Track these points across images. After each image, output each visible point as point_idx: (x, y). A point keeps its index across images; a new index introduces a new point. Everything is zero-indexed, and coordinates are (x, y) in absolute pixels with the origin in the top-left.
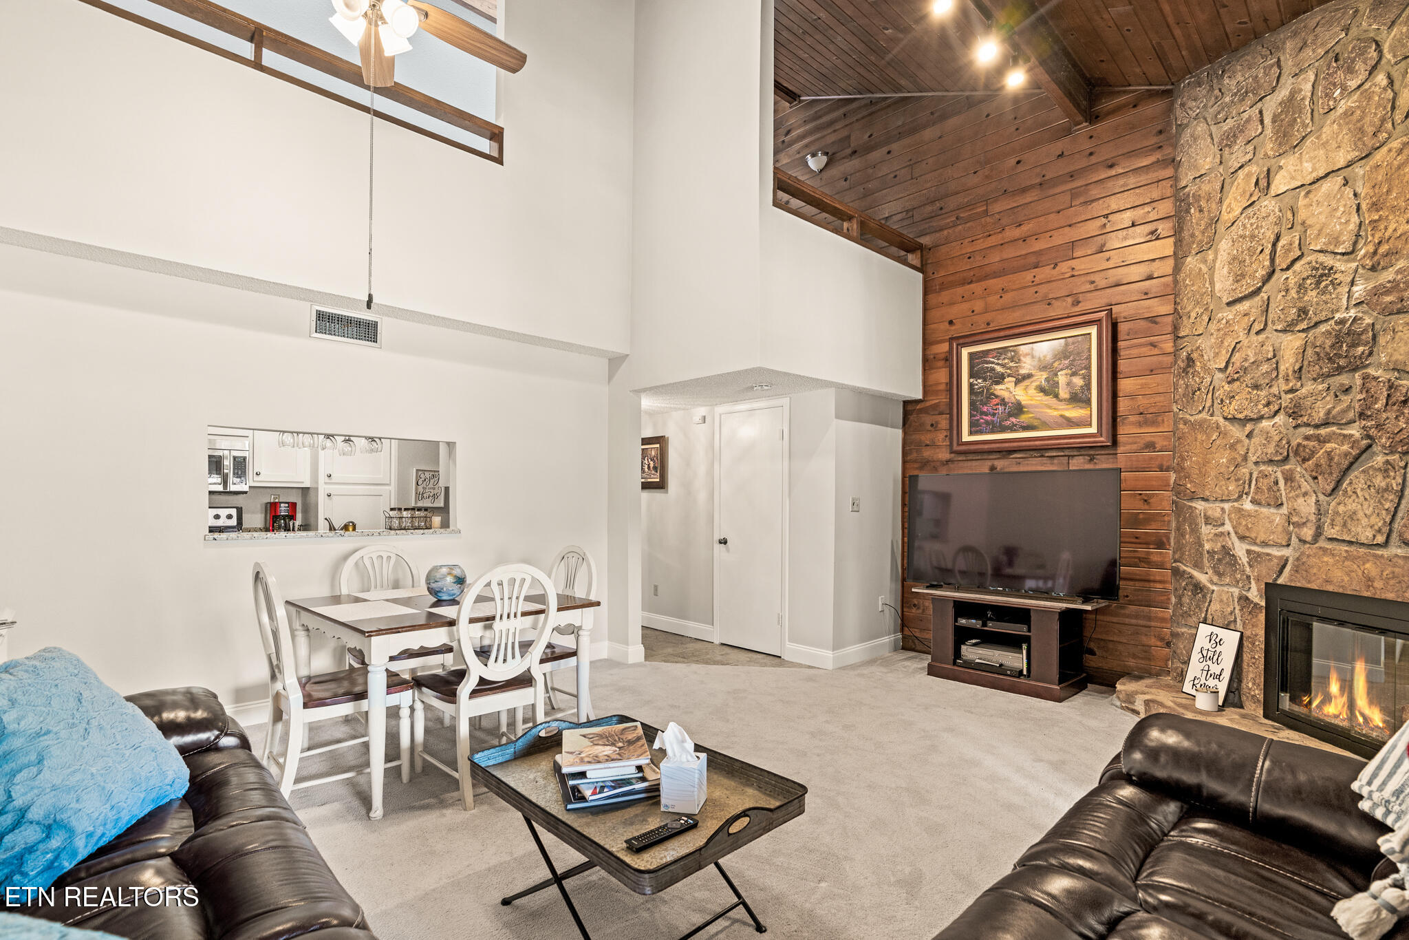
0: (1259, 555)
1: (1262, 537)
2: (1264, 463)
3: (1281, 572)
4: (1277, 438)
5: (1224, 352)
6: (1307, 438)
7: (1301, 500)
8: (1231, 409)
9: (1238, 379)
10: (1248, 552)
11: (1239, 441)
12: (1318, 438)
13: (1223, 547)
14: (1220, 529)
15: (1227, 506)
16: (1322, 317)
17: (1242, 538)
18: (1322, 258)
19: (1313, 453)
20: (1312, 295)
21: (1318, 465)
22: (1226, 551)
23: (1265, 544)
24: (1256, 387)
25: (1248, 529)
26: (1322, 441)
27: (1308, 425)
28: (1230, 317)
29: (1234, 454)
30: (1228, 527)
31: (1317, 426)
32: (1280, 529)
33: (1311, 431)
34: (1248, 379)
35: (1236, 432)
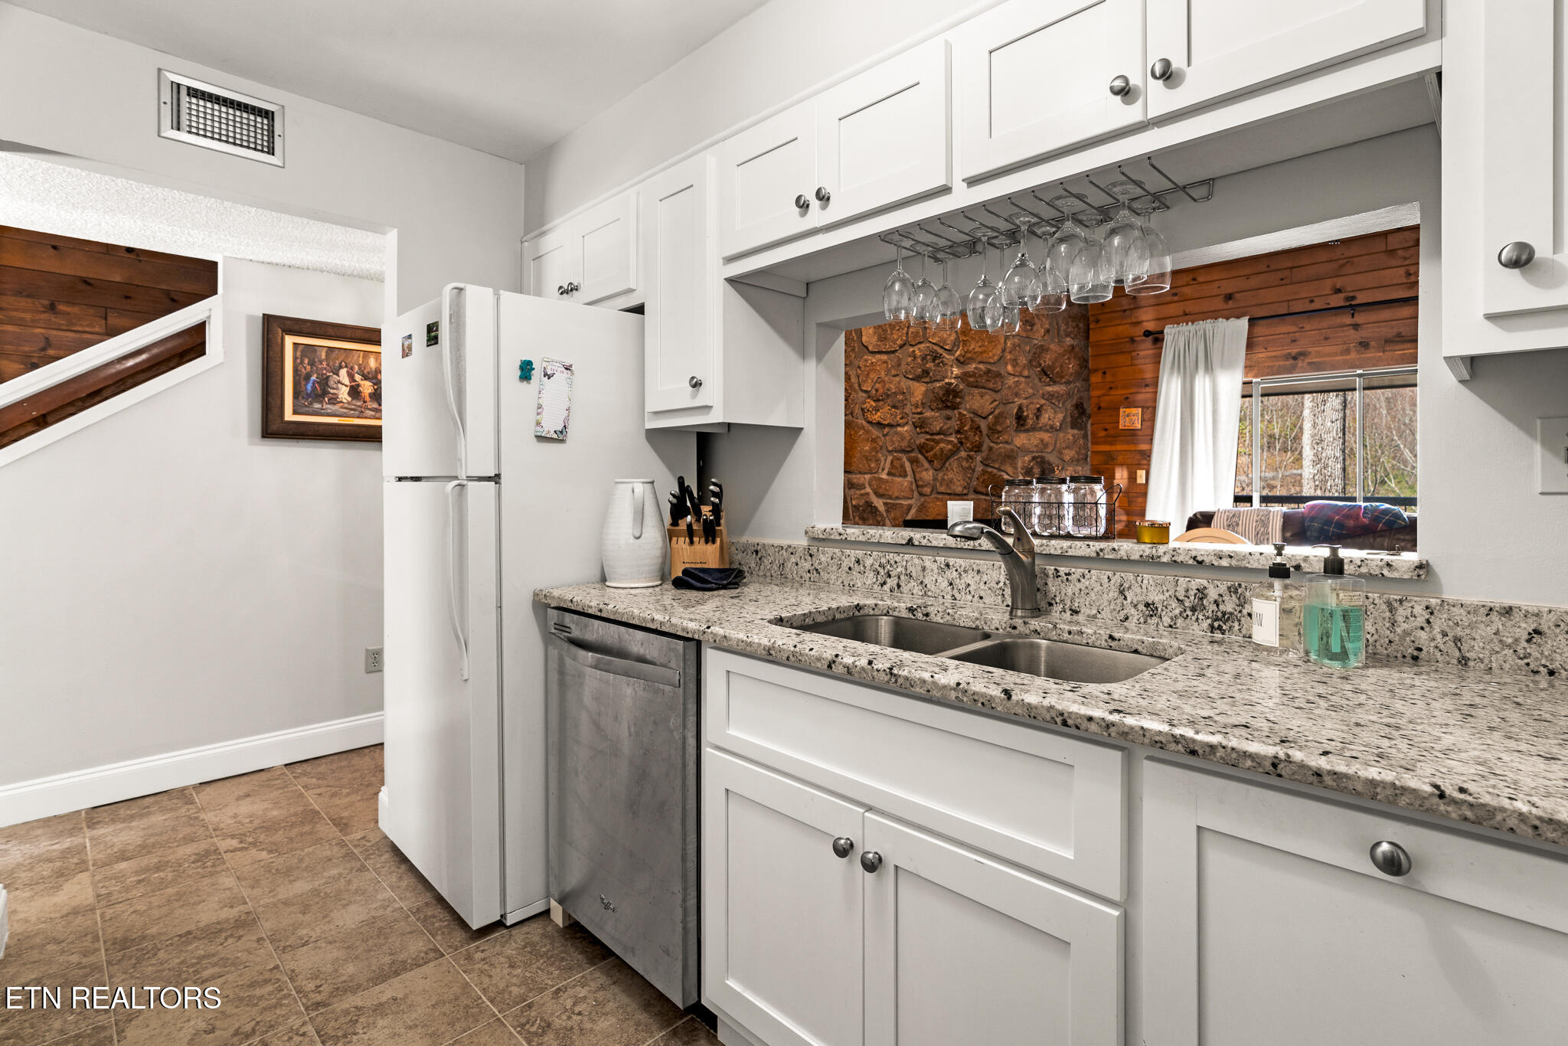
0: (894, 504)
1: (896, 494)
2: (896, 452)
3: (907, 514)
4: (908, 438)
5: (870, 381)
6: (927, 440)
7: (924, 473)
8: (876, 417)
9: (882, 400)
10: (885, 504)
11: (878, 437)
12: (933, 440)
13: (867, 502)
14: (863, 492)
15: (867, 477)
16: (938, 378)
17: (879, 495)
18: (935, 348)
19: (932, 449)
20: (930, 365)
21: (935, 455)
22: (869, 504)
23: (898, 498)
24: (894, 407)
25: (886, 490)
26: (937, 442)
27: (927, 433)
28: (874, 360)
29: (875, 445)
30: (868, 490)
31: (932, 434)
32: (907, 489)
33: (929, 437)
34: (889, 401)
35: (875, 432)
